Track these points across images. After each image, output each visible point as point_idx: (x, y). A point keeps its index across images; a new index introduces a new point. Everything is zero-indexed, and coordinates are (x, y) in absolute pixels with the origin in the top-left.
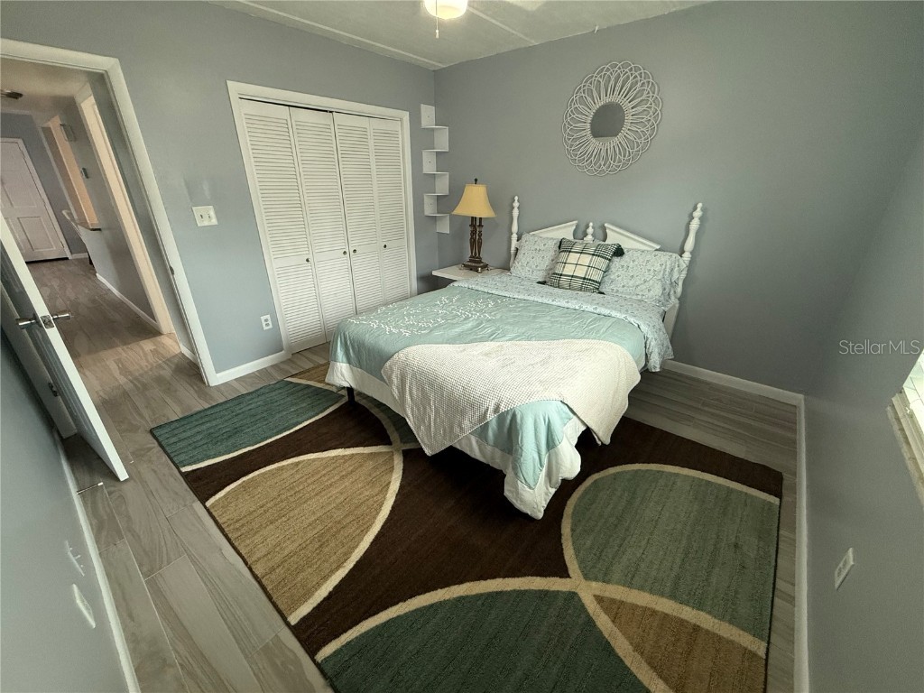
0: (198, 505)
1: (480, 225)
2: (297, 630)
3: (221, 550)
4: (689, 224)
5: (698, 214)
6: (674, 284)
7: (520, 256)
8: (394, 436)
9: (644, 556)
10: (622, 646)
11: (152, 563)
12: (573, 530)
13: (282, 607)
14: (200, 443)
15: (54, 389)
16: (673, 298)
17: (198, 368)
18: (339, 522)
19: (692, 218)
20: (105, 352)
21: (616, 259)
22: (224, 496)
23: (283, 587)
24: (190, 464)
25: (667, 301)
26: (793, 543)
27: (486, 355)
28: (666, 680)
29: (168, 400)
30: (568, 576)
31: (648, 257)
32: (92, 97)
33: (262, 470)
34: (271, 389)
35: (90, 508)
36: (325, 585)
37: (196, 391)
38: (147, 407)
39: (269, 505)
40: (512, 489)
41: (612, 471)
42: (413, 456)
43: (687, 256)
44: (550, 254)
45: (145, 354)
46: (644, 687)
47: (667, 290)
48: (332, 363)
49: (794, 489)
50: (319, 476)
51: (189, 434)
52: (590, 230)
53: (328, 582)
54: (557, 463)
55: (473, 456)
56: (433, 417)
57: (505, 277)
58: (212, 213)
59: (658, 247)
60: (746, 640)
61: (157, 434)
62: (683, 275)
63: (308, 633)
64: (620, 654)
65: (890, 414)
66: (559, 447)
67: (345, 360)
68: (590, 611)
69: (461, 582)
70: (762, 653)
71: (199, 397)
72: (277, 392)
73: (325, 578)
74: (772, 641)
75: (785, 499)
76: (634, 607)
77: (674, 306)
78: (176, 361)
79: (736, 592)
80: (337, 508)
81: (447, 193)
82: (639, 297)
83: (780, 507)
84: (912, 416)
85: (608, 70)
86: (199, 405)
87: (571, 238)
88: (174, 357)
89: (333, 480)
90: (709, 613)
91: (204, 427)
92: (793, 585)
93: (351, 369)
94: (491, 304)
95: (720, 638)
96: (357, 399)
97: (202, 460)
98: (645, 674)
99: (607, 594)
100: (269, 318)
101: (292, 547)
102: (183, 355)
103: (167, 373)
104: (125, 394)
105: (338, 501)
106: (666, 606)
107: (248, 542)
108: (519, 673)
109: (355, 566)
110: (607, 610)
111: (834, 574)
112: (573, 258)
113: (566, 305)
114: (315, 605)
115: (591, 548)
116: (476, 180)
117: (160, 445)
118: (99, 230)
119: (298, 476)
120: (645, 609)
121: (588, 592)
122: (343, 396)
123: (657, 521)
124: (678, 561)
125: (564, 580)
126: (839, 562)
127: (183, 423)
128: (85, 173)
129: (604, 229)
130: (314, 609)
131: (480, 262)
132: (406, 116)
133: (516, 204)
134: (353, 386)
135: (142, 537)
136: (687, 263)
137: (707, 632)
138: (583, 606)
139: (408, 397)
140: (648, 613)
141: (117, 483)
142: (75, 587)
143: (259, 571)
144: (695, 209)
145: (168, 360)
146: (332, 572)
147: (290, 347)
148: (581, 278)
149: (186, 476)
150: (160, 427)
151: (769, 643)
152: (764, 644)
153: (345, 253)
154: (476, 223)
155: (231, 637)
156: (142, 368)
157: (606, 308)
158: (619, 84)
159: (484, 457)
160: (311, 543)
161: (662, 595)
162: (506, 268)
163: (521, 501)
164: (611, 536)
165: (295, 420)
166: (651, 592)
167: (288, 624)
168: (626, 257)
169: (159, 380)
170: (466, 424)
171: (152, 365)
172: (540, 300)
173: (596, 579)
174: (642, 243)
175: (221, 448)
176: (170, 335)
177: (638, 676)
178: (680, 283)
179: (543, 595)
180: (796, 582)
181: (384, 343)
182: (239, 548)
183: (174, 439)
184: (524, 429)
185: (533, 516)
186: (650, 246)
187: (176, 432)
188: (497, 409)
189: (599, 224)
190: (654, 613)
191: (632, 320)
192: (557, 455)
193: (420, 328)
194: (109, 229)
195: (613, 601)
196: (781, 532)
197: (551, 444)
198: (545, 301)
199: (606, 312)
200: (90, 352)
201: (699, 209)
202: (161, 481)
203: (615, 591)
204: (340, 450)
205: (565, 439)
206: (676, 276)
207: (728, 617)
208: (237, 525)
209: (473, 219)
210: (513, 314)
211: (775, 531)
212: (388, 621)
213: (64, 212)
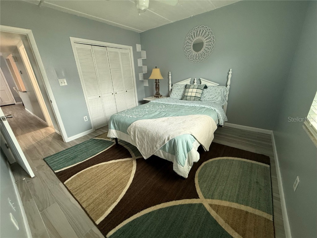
0: (61, 184)
1: (158, 82)
2: (99, 227)
3: (70, 199)
4: (228, 76)
5: (230, 72)
6: (225, 96)
7: (173, 91)
8: (133, 154)
9: (225, 189)
10: (221, 221)
11: (43, 206)
12: (199, 182)
13: (93, 218)
14: (61, 162)
15: (7, 146)
16: (225, 101)
17: (61, 137)
18: (114, 186)
19: (229, 74)
20: (27, 134)
21: (205, 89)
22: (71, 180)
23: (93, 211)
24: (58, 169)
25: (223, 102)
26: (276, 180)
27: (163, 121)
28: (238, 233)
29: (51, 148)
30: (199, 198)
31: (216, 88)
32: (23, 45)
33: (85, 170)
34: (88, 142)
35: (20, 188)
36: (109, 209)
37: (60, 144)
38: (42, 151)
39: (87, 182)
40: (176, 167)
41: (211, 160)
42: (140, 161)
43: (228, 87)
44: (183, 90)
45: (42, 134)
46: (231, 236)
47: (223, 99)
48: (109, 130)
49: (274, 162)
50: (106, 170)
51: (58, 159)
52: (195, 81)
53: (110, 208)
54: (191, 156)
55: (161, 157)
56: (146, 145)
57: (168, 98)
58: (65, 81)
59: (219, 85)
60: (265, 215)
61: (46, 160)
62: (228, 93)
63: (104, 227)
64: (221, 224)
65: (304, 128)
66: (191, 150)
67: (114, 128)
68: (208, 210)
69: (160, 203)
70: (271, 219)
71: (62, 146)
72: (90, 143)
73: (109, 206)
74: (274, 214)
75: (272, 165)
76: (224, 207)
77: (226, 104)
78: (53, 135)
79: (259, 198)
80: (113, 181)
81: (147, 73)
82: (214, 102)
83: (270, 168)
84: (312, 126)
85: (197, 28)
86: (62, 149)
87: (189, 84)
88: (52, 134)
89: (111, 171)
90: (251, 207)
91: (64, 156)
92: (279, 194)
93: (116, 132)
94: (164, 106)
95: (256, 215)
96: (119, 143)
97: (63, 168)
98: (230, 231)
99: (213, 203)
100: (87, 118)
101: (96, 196)
102: (56, 133)
103: (50, 139)
104: (35, 147)
105: (113, 178)
106: (235, 205)
107: (80, 195)
108: (184, 235)
109: (120, 201)
110: (214, 209)
111: (293, 186)
112: (190, 90)
113: (190, 105)
114: (106, 216)
115: (206, 187)
116: (156, 67)
117: (47, 164)
118: (26, 92)
119: (98, 171)
120: (228, 207)
121: (206, 203)
122: (114, 142)
123: (228, 176)
124: (237, 189)
125: (197, 199)
126: (294, 182)
127: (56, 155)
128: (21, 72)
129: (200, 80)
130: (105, 218)
131: (160, 94)
132: (131, 48)
133: (170, 74)
134: (117, 137)
135: (39, 197)
136: (229, 89)
137: (251, 214)
138: (205, 208)
139: (137, 138)
140: (229, 208)
141: (30, 179)
142: (11, 214)
143: (84, 206)
144: (229, 71)
145: (50, 135)
146: (112, 204)
147: (95, 127)
148: (194, 96)
149: (56, 174)
150: (47, 157)
151: (273, 215)
152: (272, 216)
153: (113, 94)
154: (157, 82)
155: (74, 231)
156: (41, 138)
157: (203, 105)
158: (201, 32)
159: (165, 157)
160: (104, 194)
161: (233, 201)
162: (168, 96)
163: (180, 172)
164: (212, 183)
165: (97, 152)
166: (229, 201)
167: (95, 224)
168: (208, 89)
169: (47, 142)
170: (158, 145)
171: (44, 137)
172: (181, 104)
173: (209, 198)
174: (213, 84)
175: (69, 163)
176: (51, 127)
177: (228, 232)
178: (227, 96)
179: (190, 205)
180: (280, 193)
181: (127, 121)
182: (76, 198)
183: (52, 161)
184: (179, 145)
185: (184, 177)
186: (216, 85)
187: (53, 159)
188: (168, 139)
189: (198, 79)
190: (231, 208)
191: (212, 108)
192: (191, 153)
193: (140, 115)
194: (29, 91)
195: (216, 205)
196: (272, 176)
197: (188, 150)
198: (182, 104)
199: (203, 106)
200: (22, 134)
201: (231, 71)
202: (47, 176)
203: (216, 202)
204: (113, 161)
205: (193, 148)
206: (225, 93)
207: (257, 208)
208: (76, 190)
209: (156, 80)
210: (171, 109)
211: (270, 177)
212: (133, 220)
213: (14, 88)
